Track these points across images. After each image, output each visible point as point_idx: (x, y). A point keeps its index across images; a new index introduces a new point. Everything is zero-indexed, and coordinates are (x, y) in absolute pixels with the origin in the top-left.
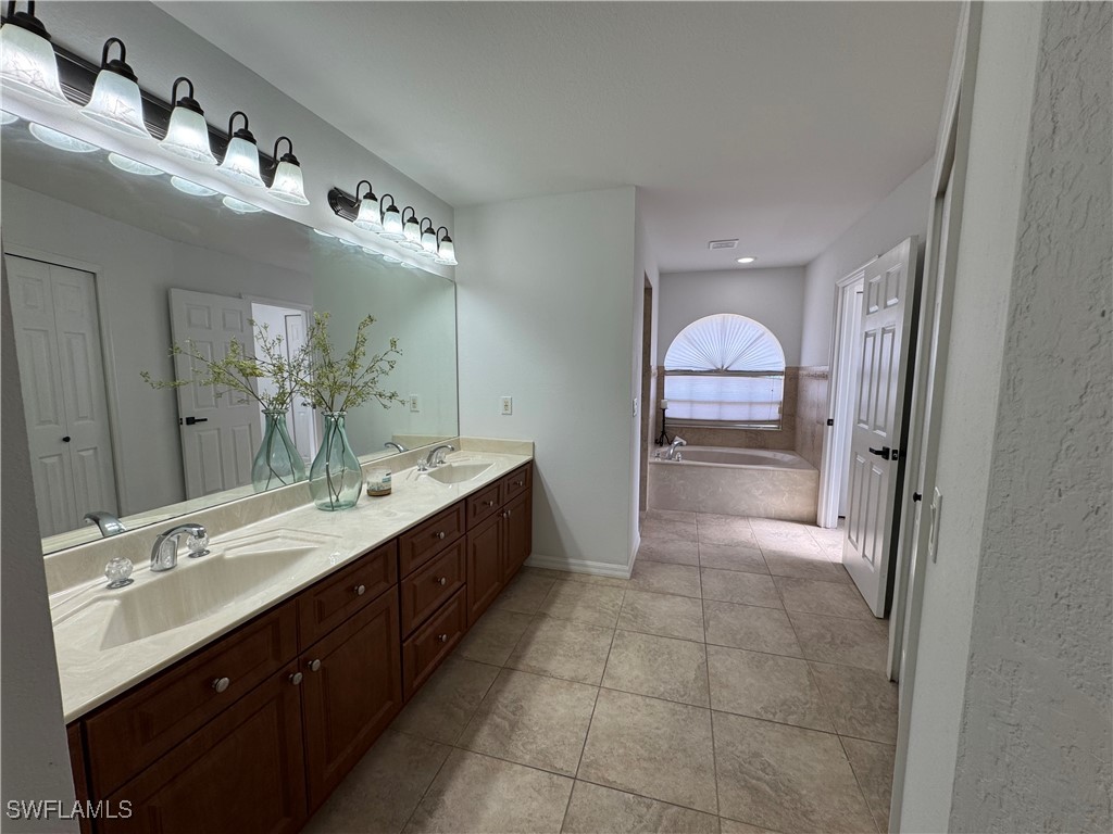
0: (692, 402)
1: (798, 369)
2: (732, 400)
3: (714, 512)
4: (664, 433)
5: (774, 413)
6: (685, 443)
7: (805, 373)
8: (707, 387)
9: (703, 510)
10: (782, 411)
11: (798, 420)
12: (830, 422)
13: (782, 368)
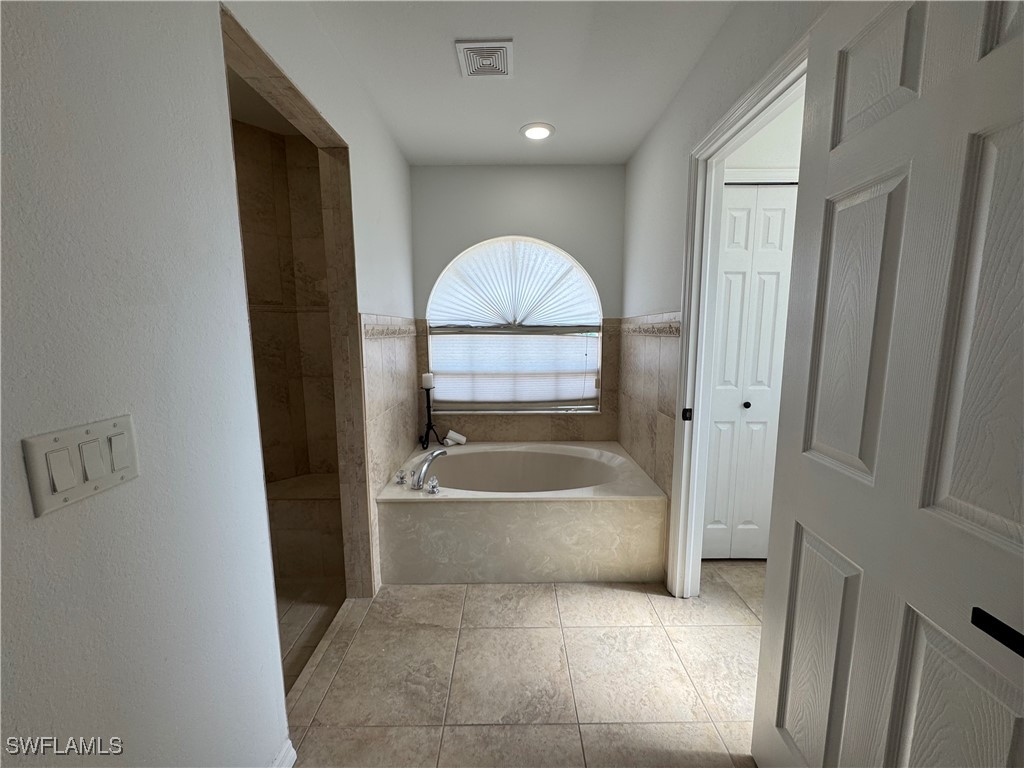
0: (473, 375)
1: (620, 321)
2: (529, 369)
3: (499, 581)
4: (430, 426)
5: (588, 387)
6: (463, 439)
7: (632, 327)
8: (495, 350)
9: (480, 578)
10: (600, 384)
11: (623, 397)
12: (687, 415)
13: (596, 319)
